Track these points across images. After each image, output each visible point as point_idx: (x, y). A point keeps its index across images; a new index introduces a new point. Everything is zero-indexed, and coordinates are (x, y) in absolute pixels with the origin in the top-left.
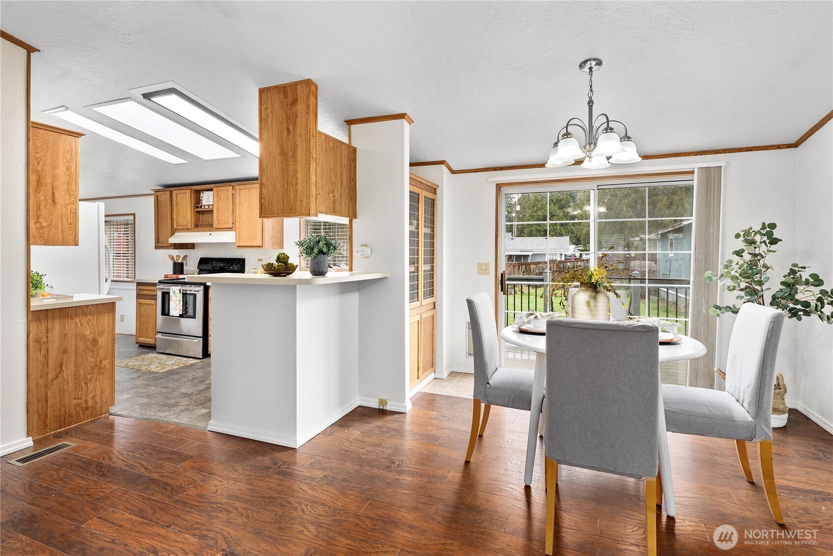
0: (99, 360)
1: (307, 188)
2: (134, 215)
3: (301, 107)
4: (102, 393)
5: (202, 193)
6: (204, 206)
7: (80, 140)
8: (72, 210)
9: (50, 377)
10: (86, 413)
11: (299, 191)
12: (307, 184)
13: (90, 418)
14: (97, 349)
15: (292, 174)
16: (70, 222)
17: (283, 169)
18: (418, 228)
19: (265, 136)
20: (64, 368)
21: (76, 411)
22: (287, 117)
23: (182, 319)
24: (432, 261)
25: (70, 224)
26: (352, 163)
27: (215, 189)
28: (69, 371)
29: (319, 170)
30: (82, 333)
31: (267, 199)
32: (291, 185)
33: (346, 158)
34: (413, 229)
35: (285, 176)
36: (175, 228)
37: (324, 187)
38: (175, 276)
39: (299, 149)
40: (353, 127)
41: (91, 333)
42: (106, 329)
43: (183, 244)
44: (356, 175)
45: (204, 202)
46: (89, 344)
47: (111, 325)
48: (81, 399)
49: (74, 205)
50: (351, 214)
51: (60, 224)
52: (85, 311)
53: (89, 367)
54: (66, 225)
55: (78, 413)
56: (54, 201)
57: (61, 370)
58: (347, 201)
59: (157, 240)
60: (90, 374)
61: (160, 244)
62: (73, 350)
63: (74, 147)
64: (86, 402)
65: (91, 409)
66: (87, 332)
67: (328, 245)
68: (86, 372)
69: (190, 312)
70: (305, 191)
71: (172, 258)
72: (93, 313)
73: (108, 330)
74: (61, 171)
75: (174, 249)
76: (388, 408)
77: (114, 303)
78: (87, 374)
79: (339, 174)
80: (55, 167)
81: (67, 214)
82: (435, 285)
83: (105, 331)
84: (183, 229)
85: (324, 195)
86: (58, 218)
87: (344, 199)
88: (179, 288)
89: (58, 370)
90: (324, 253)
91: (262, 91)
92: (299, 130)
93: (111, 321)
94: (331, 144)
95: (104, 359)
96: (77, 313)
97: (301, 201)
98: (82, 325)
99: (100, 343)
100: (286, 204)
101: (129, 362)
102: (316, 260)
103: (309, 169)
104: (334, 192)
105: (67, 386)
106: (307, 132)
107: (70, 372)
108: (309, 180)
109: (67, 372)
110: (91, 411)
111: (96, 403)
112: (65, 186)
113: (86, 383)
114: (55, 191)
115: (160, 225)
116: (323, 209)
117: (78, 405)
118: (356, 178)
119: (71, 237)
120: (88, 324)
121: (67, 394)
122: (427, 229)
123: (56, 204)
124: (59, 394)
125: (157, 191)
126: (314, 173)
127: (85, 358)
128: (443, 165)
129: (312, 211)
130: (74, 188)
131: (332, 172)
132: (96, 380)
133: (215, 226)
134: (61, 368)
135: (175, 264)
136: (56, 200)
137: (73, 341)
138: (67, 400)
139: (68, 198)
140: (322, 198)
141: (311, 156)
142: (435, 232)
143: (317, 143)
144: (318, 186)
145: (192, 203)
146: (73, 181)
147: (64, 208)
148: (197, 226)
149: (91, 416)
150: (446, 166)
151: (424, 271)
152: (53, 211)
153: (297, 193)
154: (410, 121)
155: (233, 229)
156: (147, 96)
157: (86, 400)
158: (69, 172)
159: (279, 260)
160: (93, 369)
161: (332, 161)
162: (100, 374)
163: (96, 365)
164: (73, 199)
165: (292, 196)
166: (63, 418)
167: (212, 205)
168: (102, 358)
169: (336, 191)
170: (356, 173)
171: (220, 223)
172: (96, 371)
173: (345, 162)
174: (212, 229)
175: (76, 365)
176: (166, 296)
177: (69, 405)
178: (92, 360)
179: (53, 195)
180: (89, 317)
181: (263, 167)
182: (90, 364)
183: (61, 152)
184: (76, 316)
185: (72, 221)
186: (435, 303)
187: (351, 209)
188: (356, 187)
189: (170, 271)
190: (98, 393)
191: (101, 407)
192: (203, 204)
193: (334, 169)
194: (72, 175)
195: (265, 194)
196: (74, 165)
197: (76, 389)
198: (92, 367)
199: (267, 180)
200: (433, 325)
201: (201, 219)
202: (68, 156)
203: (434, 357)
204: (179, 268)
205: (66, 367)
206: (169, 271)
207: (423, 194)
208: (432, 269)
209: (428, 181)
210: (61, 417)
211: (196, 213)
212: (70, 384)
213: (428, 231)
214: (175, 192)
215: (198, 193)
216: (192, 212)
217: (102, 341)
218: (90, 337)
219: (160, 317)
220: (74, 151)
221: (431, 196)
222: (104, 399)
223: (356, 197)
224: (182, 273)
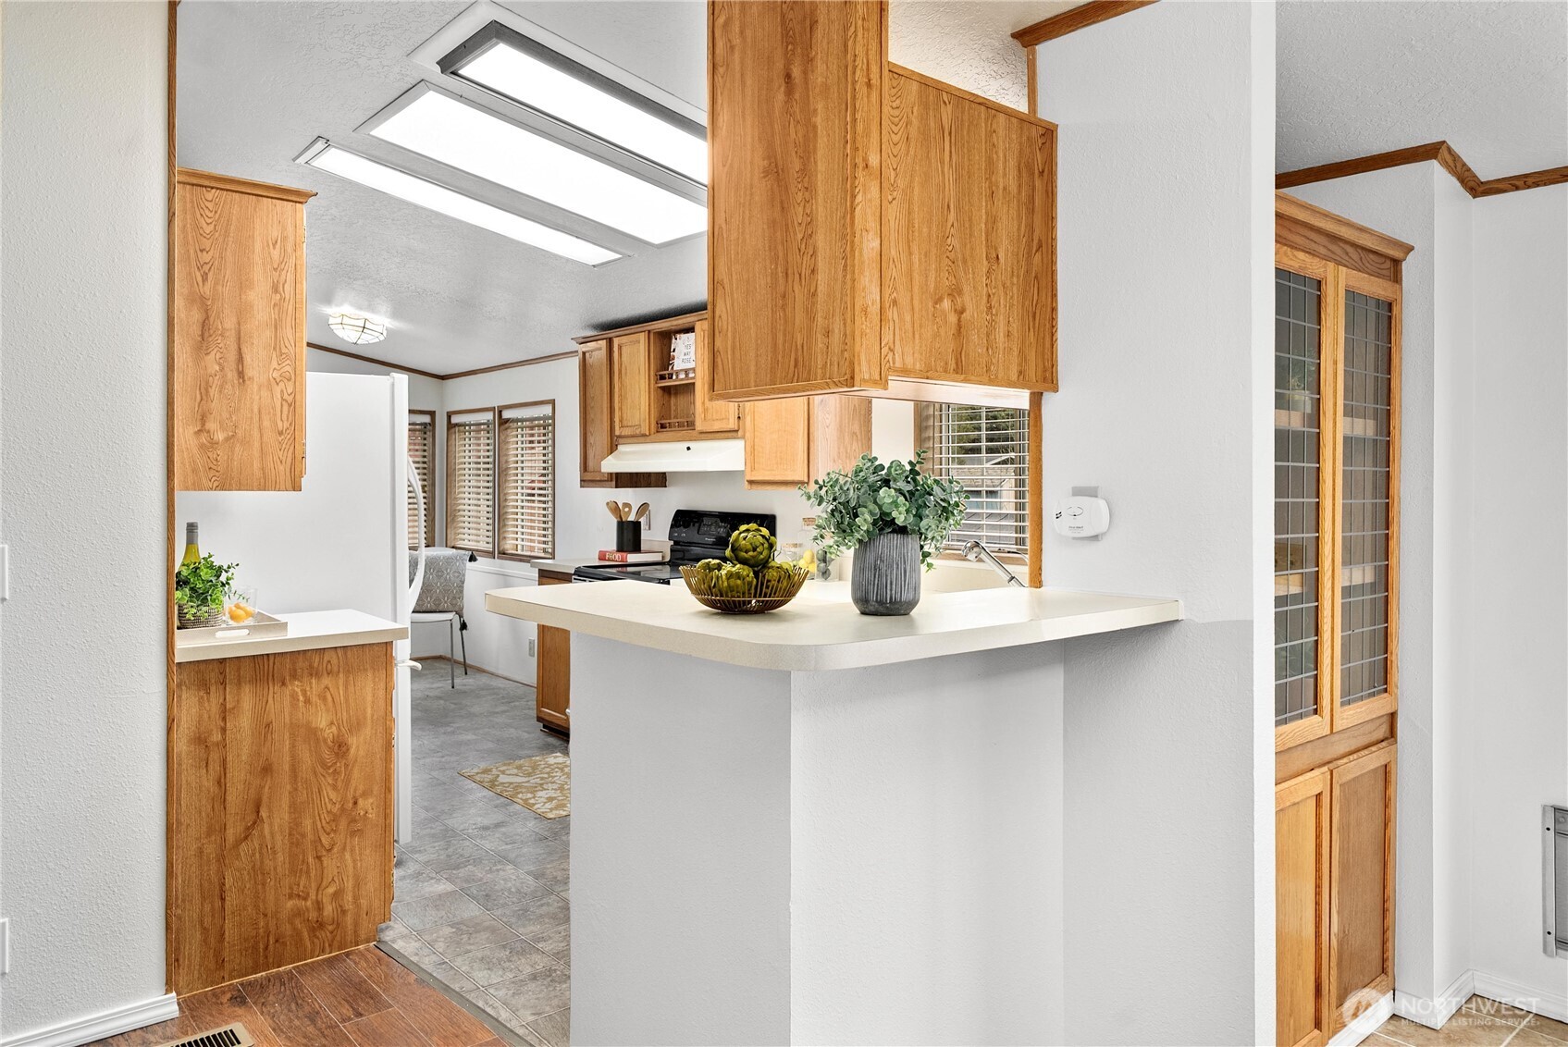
0: (350, 796)
1: (844, 283)
2: (553, 402)
4: (357, 885)
5: (674, 340)
6: (677, 373)
7: (304, 210)
8: (286, 396)
9: (231, 834)
10: (318, 938)
11: (821, 296)
12: (845, 266)
13: (328, 949)
14: (346, 766)
15: (800, 236)
16: (280, 429)
17: (773, 224)
18: (1316, 418)
19: (724, 118)
20: (264, 813)
21: (295, 929)
22: (786, 35)
24: (1383, 550)
25: (281, 433)
26: (1038, 183)
27: (698, 326)
28: (277, 820)
29: (892, 212)
30: (309, 723)
31: (729, 334)
32: (797, 276)
33: (1012, 163)
34: (1295, 422)
35: (780, 247)
36: (617, 433)
37: (916, 276)
38: (620, 558)
39: (822, 142)
40: (1042, 48)
41: (332, 723)
42: (369, 715)
43: (637, 474)
44: (1053, 228)
45: (678, 364)
46: (326, 754)
47: (382, 703)
48: (305, 899)
49: (291, 383)
50: (1031, 373)
51: (256, 434)
52: (316, 665)
53: (325, 817)
54: (270, 436)
55: (298, 934)
56: (241, 374)
57: (258, 819)
58: (1015, 326)
59: (585, 467)
60: (328, 834)
61: (590, 477)
62: (287, 767)
63: (290, 229)
64: (319, 906)
65: (330, 928)
66: (322, 721)
67: (917, 496)
68: (319, 827)
70: (838, 296)
71: (615, 508)
72: (335, 669)
73: (373, 715)
74: (258, 296)
75: (617, 487)
77: (388, 645)
78: (321, 831)
80: (243, 284)
81: (274, 408)
82: (1393, 646)
83: (365, 718)
84: (633, 436)
85: (916, 302)
86: (252, 418)
87: (1001, 320)
89: (250, 819)
90: (903, 530)
93: (381, 693)
94: (947, 113)
95: (365, 794)
96: (295, 670)
97: (828, 333)
98: (307, 701)
99: (352, 751)
100: (781, 346)
101: (503, 772)
102: (870, 556)
103: (853, 210)
104: (960, 292)
105: (271, 863)
106: (851, 76)
107: (280, 826)
108: (853, 250)
109: (271, 825)
110: (332, 932)
111: (344, 912)
112: (268, 333)
113: (319, 858)
114: (244, 349)
115: (590, 428)
116: (909, 361)
117: (298, 913)
118: (1054, 239)
119: (282, 468)
120: (324, 699)
121: (271, 883)
122: (1359, 422)
123: (247, 382)
124: (252, 882)
125: (585, 340)
126: (873, 224)
127: (315, 790)
128: (1434, 163)
129: (864, 367)
130: (291, 337)
131: (952, 217)
132: (344, 849)
133: (699, 426)
134: (258, 812)
135: (622, 526)
136: (246, 371)
137: (287, 743)
138: (271, 897)
139: (274, 364)
140: (908, 318)
141: (859, 161)
142: (1395, 432)
143: (885, 109)
144: (892, 272)
145: (652, 366)
146: (289, 319)
147: (265, 393)
148: (663, 426)
149: (330, 945)
150: (1445, 164)
151: (1347, 591)
152: (240, 401)
153: (814, 304)
155: (740, 433)
157: (318, 902)
158: (278, 296)
160: (335, 819)
161: (950, 175)
162: (353, 833)
163: (343, 809)
164: (288, 368)
165: (800, 317)
166: (261, 946)
167: (694, 370)
168: (359, 792)
169: (966, 289)
170: (1053, 219)
171: (709, 416)
172: (343, 824)
173: (1007, 177)
174: (694, 433)
175: (295, 808)
177: (277, 912)
178: (333, 795)
179: (240, 359)
180: (326, 681)
181: (720, 228)
182: (329, 806)
183: (258, 246)
184: (294, 676)
185: (286, 424)
186: (1393, 717)
187: (1032, 356)
188: (1053, 273)
189: (610, 543)
190: (349, 885)
191: (356, 924)
192: (675, 368)
193: (959, 209)
194: (286, 305)
195: (724, 317)
196: (290, 277)
197: (293, 871)
198: (335, 815)
199: (729, 269)
200: (1386, 806)
201: (673, 408)
202: (276, 254)
203: (1389, 933)
204: (630, 535)
205: (270, 810)
206: (608, 540)
207: (1339, 280)
208: (1384, 580)
209: (1362, 230)
210: (257, 943)
211: (660, 391)
212: (280, 858)
213: (1365, 428)
214: (616, 342)
215: (666, 338)
216: (652, 390)
217: (358, 747)
218: (330, 733)
220: (291, 239)
221: (1375, 287)
222: (364, 902)
223: (1054, 310)
224: (636, 548)
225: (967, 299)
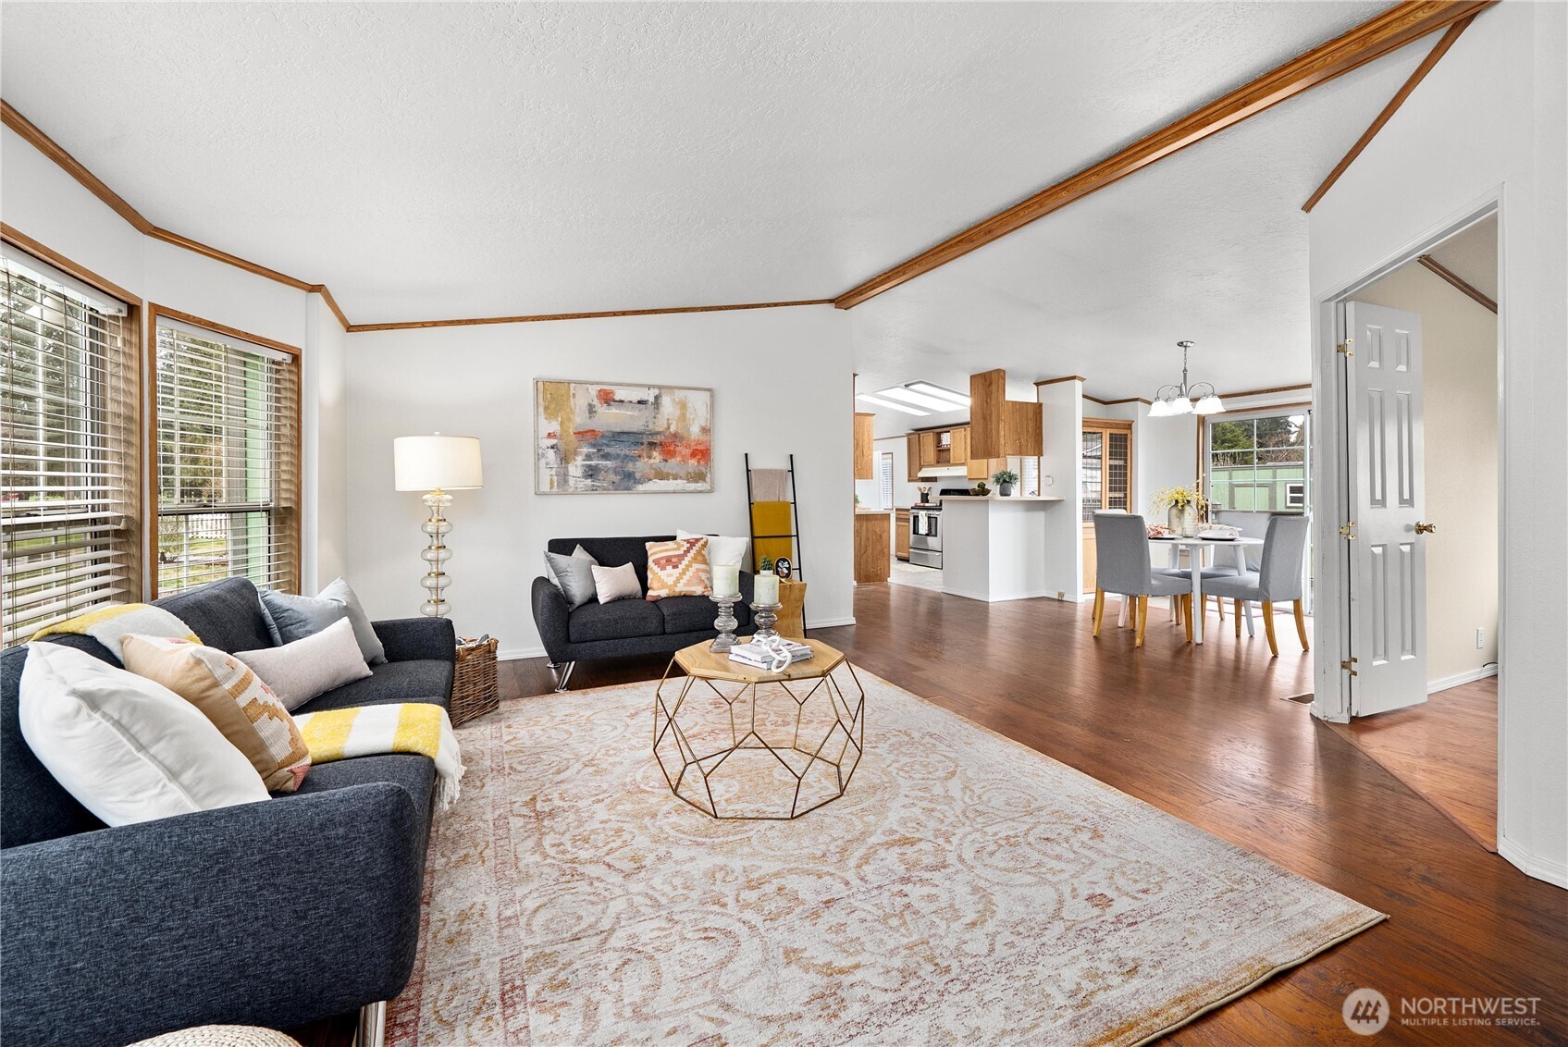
0: (883, 548)
2: (892, 453)
3: (994, 387)
5: (942, 435)
6: (944, 445)
8: (871, 459)
12: (998, 437)
14: (882, 541)
15: (989, 431)
17: (984, 428)
22: (986, 394)
23: (929, 538)
24: (1125, 490)
26: (1039, 416)
27: (951, 431)
28: (870, 550)
29: (1007, 427)
30: (876, 530)
31: (975, 447)
32: (989, 438)
33: (1034, 414)
35: (985, 432)
36: (922, 464)
37: (1012, 437)
38: (922, 504)
39: (994, 413)
40: (1040, 387)
41: (881, 531)
43: (928, 477)
45: (944, 442)
46: (878, 540)
48: (875, 569)
49: (871, 456)
50: (1037, 453)
51: (866, 468)
52: (877, 518)
53: (878, 551)
54: (868, 468)
55: (873, 576)
57: (866, 550)
59: (910, 475)
60: (879, 556)
61: (911, 478)
62: (872, 540)
64: (877, 571)
65: (879, 576)
66: (879, 530)
67: (1010, 476)
68: (877, 554)
69: (933, 532)
70: (997, 440)
71: (920, 489)
72: (880, 520)
74: (866, 437)
75: (922, 482)
76: (1064, 599)
77: (888, 518)
79: (1025, 426)
80: (863, 435)
83: (886, 531)
84: (928, 465)
85: (1012, 442)
86: (866, 464)
87: (1032, 443)
88: (925, 512)
90: (1009, 482)
91: (972, 377)
92: (993, 403)
94: (1019, 407)
98: (875, 526)
99: (883, 537)
100: (986, 450)
102: (1002, 486)
103: (999, 427)
104: (1020, 439)
105: (869, 560)
106: (998, 403)
107: (871, 552)
108: (999, 434)
109: (869, 552)
111: (882, 573)
112: (868, 445)
113: (877, 560)
114: (863, 449)
115: (912, 462)
116: (1010, 452)
117: (874, 572)
119: (870, 476)
120: (878, 526)
121: (869, 564)
123: (864, 457)
125: (910, 434)
127: (876, 546)
128: (1138, 401)
130: (871, 445)
131: (1018, 426)
132: (882, 559)
133: (951, 462)
134: (868, 548)
135: (922, 494)
136: (864, 454)
137: (871, 534)
138: (869, 567)
139: (868, 452)
140: (1010, 445)
141: (1000, 418)
143: (1005, 408)
144: (1007, 437)
145: (935, 443)
147: (867, 458)
148: (938, 462)
150: (1142, 402)
152: (863, 460)
153: (992, 443)
154: (1082, 379)
155: (965, 464)
156: (906, 386)
158: (869, 437)
159: (979, 486)
161: (1018, 418)
162: (883, 556)
163: (881, 551)
164: (871, 452)
165: (989, 442)
167: (949, 445)
169: (1022, 438)
171: (954, 459)
172: (881, 554)
173: (1033, 416)
174: (949, 464)
175: (873, 548)
176: (916, 518)
178: (880, 547)
179: (863, 452)
180: (878, 522)
183: (865, 426)
184: (872, 520)
187: (1037, 450)
190: (883, 567)
191: (884, 576)
193: (1020, 423)
196: (870, 432)
197: (872, 562)
199: (975, 435)
201: (941, 456)
202: (870, 426)
204: (925, 497)
206: (918, 501)
207: (1108, 432)
208: (1125, 497)
209: (1114, 420)
211: (937, 451)
212: (871, 559)
214: (922, 435)
215: (939, 434)
216: (935, 450)
218: (879, 535)
219: (912, 536)
220: (872, 423)
222: (885, 572)
223: (1042, 441)
224: (928, 502)
225: (1022, 440)
